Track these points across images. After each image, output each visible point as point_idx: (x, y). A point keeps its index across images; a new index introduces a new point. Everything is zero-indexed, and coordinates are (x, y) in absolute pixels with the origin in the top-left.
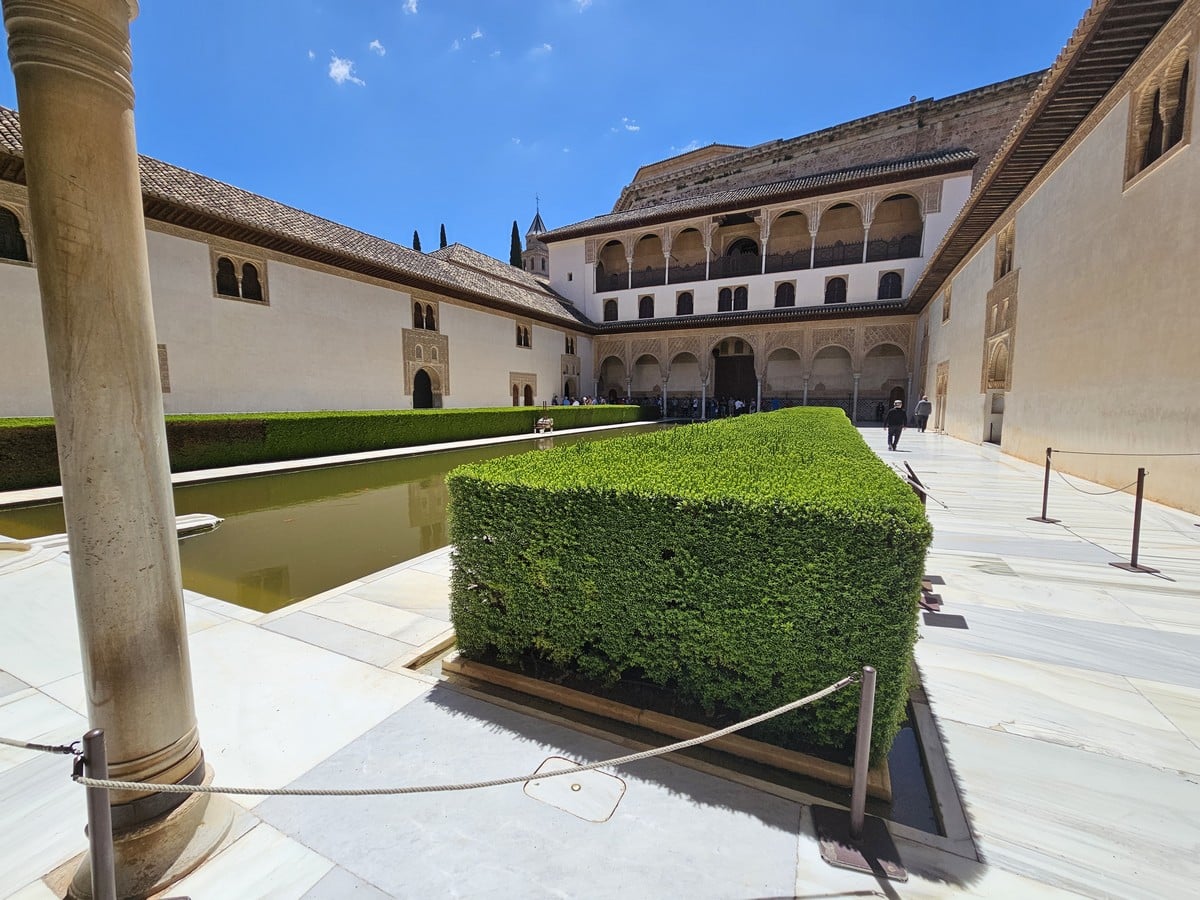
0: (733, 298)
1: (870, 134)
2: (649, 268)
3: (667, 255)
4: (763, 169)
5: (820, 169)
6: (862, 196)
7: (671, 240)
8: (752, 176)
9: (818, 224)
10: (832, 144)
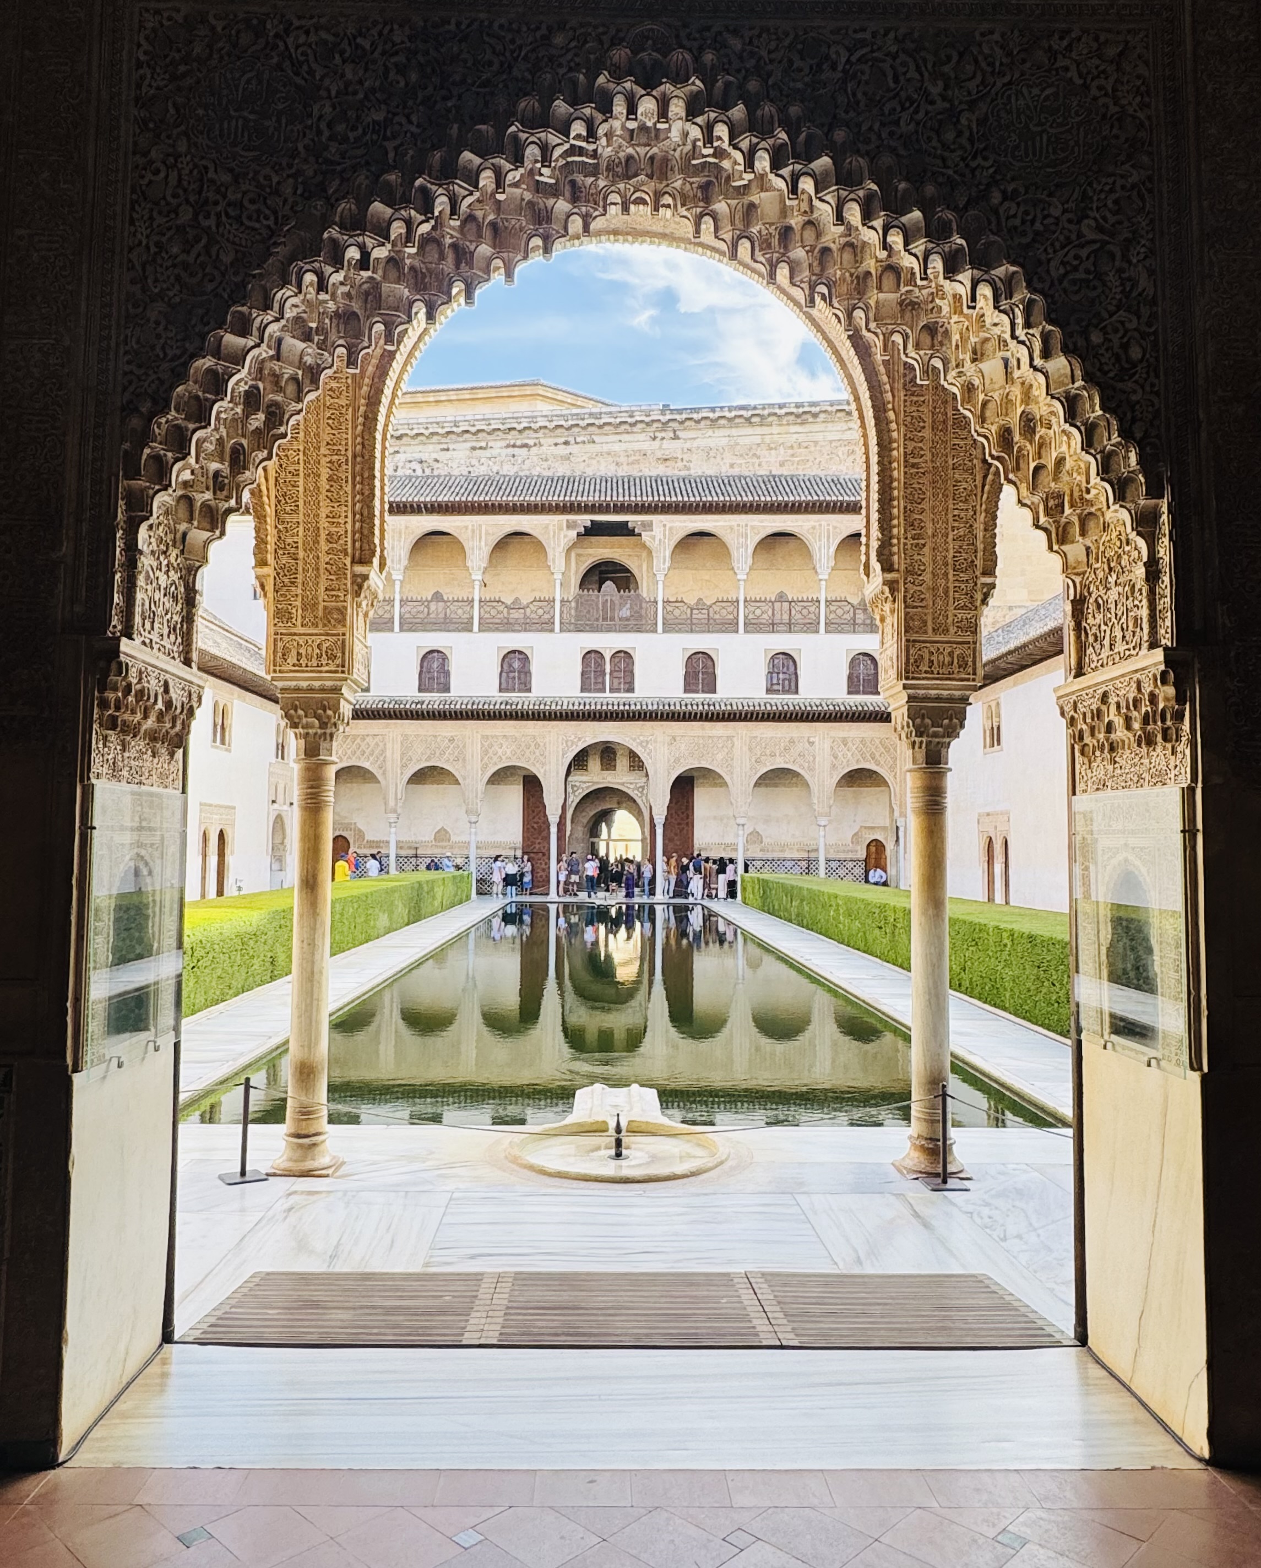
0: (608, 670)
1: (807, 428)
2: (437, 597)
3: (477, 576)
4: (636, 446)
5: (732, 466)
6: (814, 528)
7: (487, 550)
8: (616, 455)
9: (750, 561)
10: (749, 430)
